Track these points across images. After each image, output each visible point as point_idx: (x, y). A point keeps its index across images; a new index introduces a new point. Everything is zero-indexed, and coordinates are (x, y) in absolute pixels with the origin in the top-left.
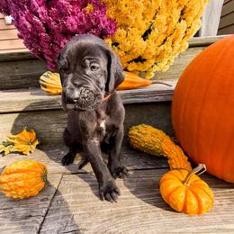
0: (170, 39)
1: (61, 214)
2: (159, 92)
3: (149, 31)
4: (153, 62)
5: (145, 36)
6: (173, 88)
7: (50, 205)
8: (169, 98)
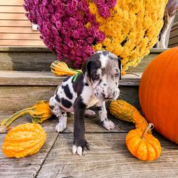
0: (138, 47)
1: (55, 163)
2: (130, 79)
3: (125, 41)
4: (127, 60)
5: (123, 44)
6: (140, 77)
7: (47, 156)
8: (137, 84)
